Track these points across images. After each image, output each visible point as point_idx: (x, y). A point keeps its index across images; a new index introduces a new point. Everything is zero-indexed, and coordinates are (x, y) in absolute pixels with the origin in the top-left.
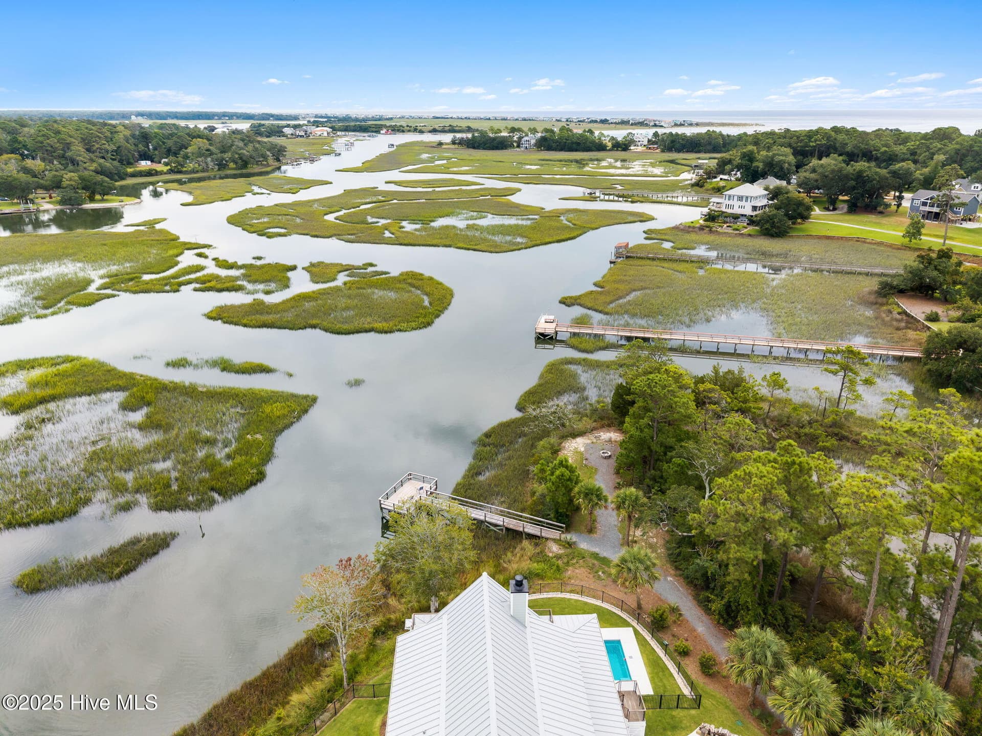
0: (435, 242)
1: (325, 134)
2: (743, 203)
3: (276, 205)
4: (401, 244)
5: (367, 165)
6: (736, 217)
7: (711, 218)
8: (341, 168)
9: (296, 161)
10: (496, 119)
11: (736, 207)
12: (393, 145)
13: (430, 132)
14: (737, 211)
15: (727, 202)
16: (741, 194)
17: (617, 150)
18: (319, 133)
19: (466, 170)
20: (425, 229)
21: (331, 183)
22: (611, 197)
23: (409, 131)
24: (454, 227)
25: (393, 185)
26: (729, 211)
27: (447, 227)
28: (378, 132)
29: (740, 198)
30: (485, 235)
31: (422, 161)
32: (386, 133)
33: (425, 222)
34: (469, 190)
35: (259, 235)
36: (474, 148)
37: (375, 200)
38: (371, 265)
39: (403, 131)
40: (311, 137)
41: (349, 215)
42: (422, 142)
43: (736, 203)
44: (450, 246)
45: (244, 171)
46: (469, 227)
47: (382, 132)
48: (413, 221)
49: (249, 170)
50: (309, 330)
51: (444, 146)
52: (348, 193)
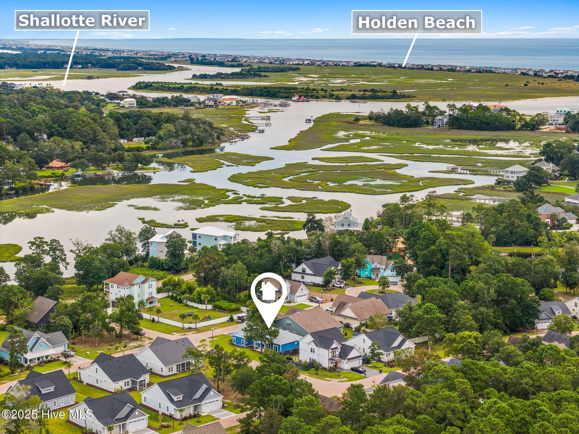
0: (345, 190)
1: (234, 103)
2: (513, 175)
3: (250, 173)
4: (328, 191)
5: (293, 143)
6: (509, 182)
7: (499, 183)
8: (274, 147)
9: (231, 138)
10: (441, 69)
11: (510, 177)
12: (310, 120)
13: (348, 98)
14: (510, 179)
15: (506, 174)
16: (512, 170)
17: (526, 130)
18: (228, 102)
19: (375, 149)
20: (340, 186)
21: (273, 159)
22: (465, 172)
23: (324, 97)
24: (356, 185)
25: (318, 160)
26: (507, 179)
27: (352, 185)
28: (288, 98)
29: (512, 172)
30: (373, 188)
31: (339, 140)
32: (298, 101)
33: (340, 182)
34: (371, 165)
35: (254, 187)
36: (389, 125)
37: (308, 170)
38: (315, 198)
39: (317, 98)
40: (220, 107)
41: (297, 178)
42: (338, 116)
43: (510, 175)
44: (352, 192)
45: (200, 148)
46: (364, 185)
47: (293, 99)
48: (334, 182)
49: (204, 147)
50: (298, 213)
51: (361, 122)
52: (288, 166)
